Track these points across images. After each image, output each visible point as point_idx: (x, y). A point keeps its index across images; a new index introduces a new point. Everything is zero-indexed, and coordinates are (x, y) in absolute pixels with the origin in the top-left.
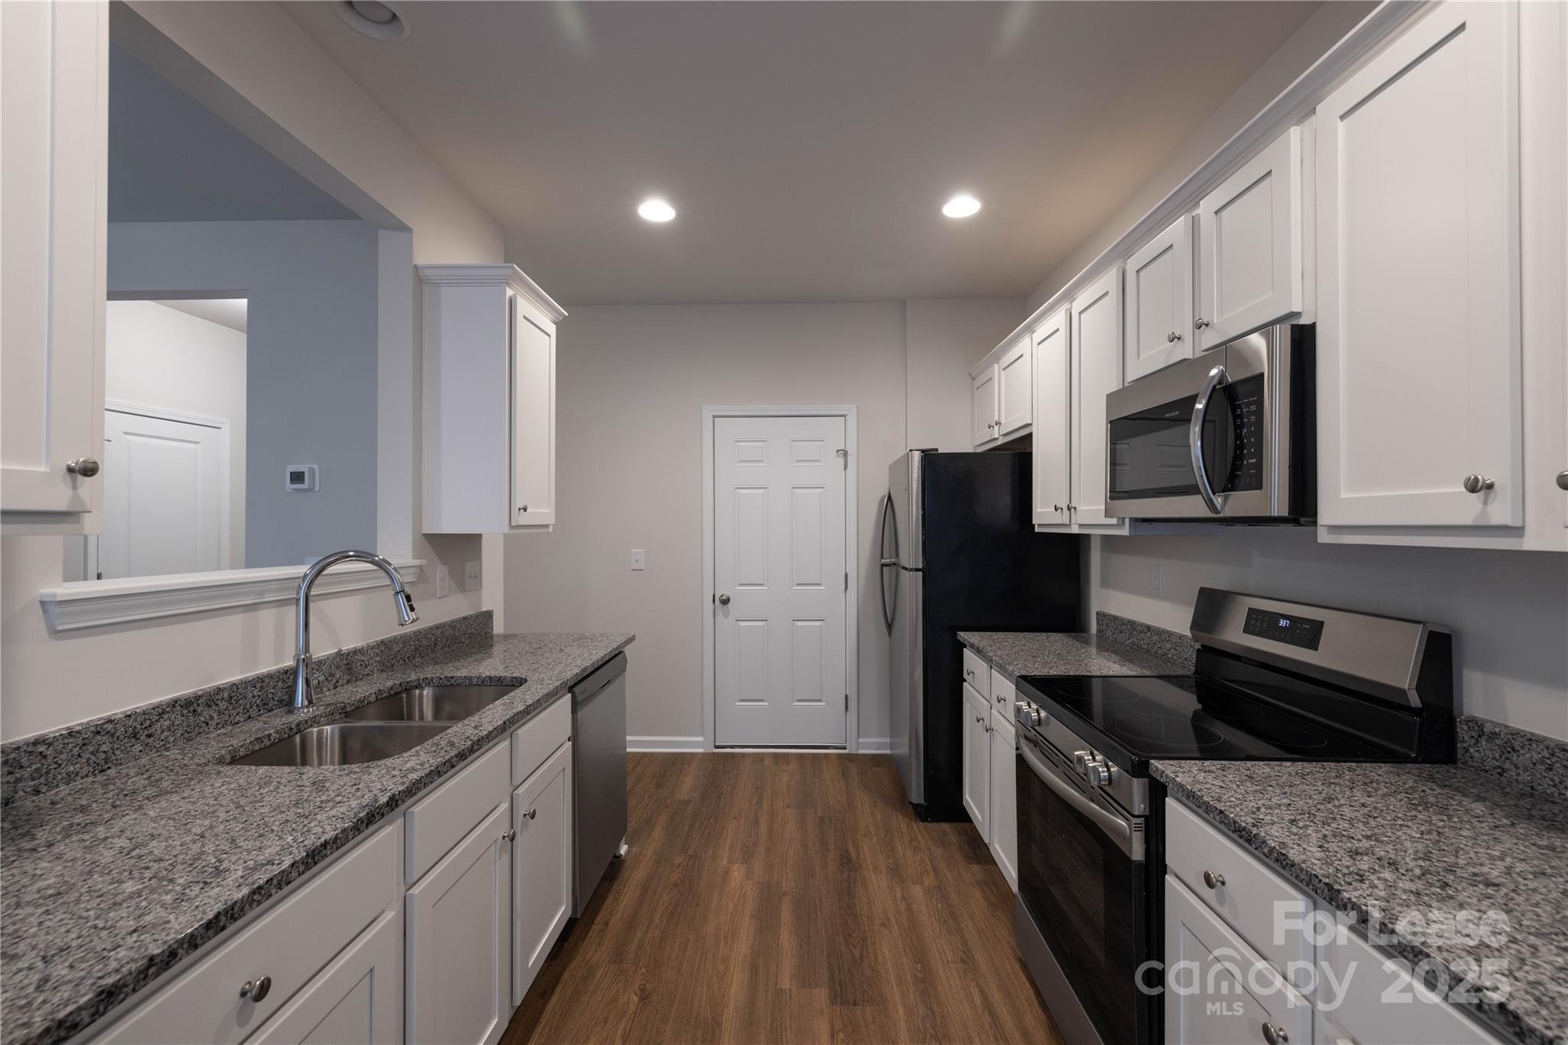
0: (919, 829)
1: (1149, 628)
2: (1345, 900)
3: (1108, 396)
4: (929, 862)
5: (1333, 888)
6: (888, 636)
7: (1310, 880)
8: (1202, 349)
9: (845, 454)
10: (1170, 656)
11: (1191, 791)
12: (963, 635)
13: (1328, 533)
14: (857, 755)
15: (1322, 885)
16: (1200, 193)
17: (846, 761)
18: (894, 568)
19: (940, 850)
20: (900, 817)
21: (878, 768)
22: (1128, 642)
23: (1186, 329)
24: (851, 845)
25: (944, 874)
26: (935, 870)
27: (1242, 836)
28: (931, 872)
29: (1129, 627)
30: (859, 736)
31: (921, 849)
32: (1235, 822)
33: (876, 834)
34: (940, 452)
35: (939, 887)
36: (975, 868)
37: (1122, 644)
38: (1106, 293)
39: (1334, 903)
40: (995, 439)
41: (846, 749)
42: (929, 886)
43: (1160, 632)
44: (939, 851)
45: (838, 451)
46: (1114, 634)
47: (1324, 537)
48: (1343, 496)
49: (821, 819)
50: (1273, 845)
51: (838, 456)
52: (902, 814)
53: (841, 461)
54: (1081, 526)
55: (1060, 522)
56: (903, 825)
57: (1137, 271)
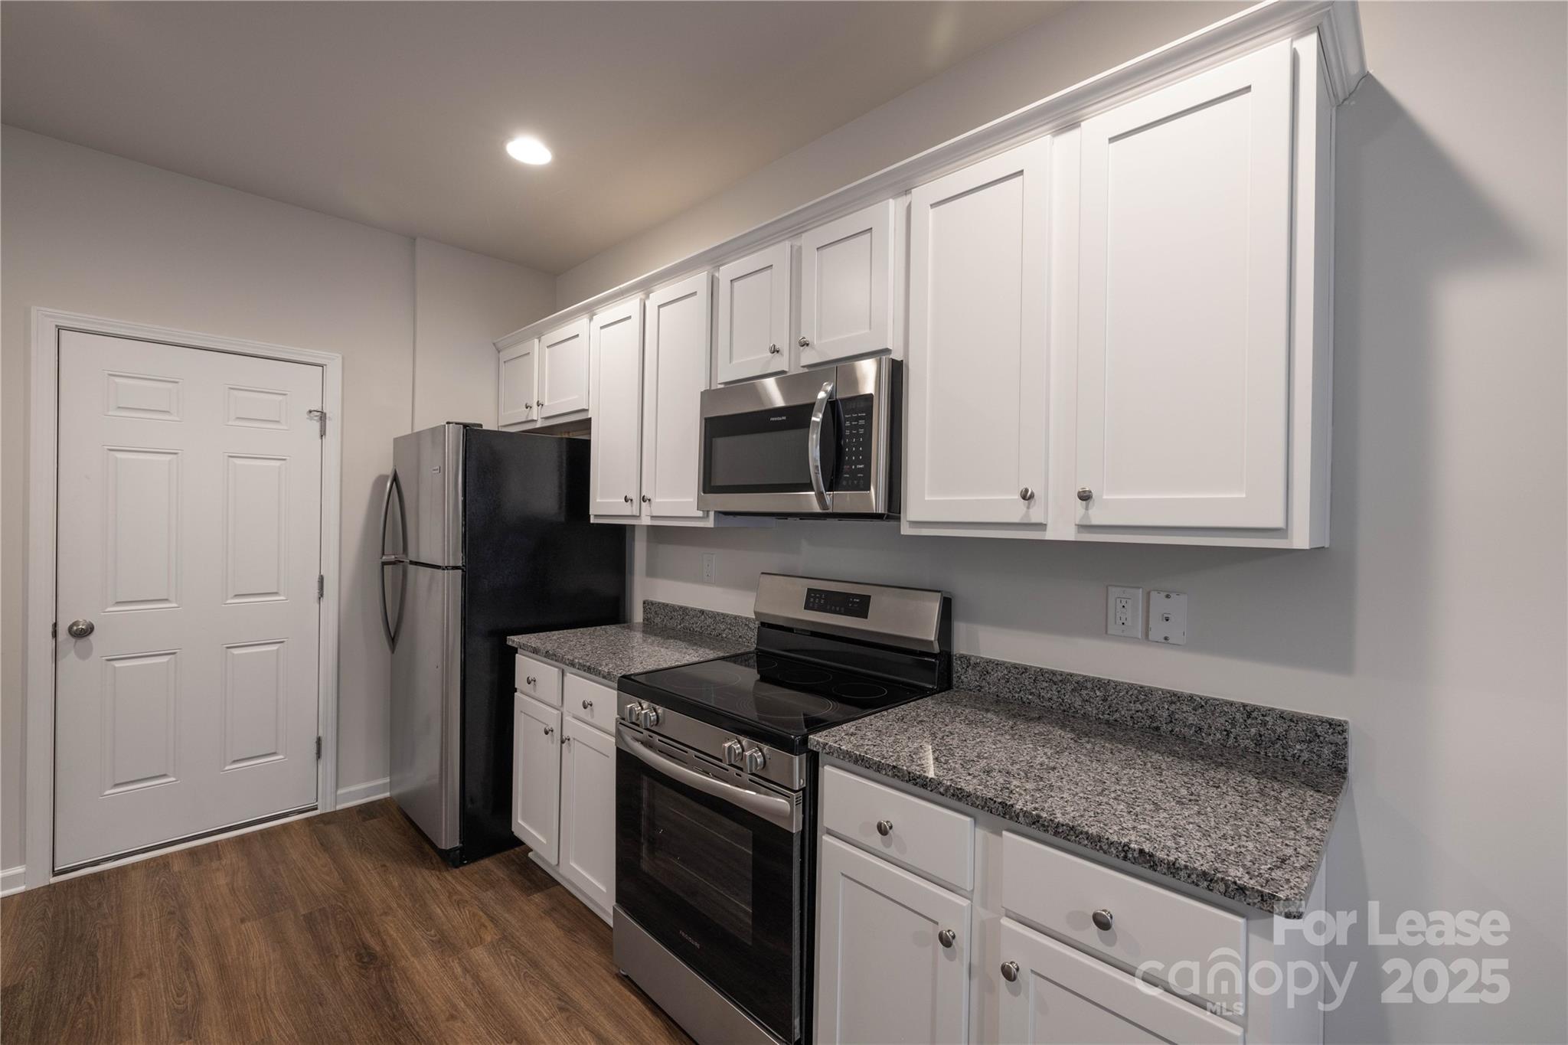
0: (454, 877)
1: (702, 612)
2: (1018, 811)
3: (702, 393)
4: (481, 913)
5: (1006, 804)
6: (389, 652)
7: (986, 803)
8: (802, 365)
9: (323, 417)
10: (724, 635)
11: (860, 755)
12: (514, 640)
13: (910, 527)
14: (335, 813)
15: (997, 805)
16: (803, 227)
17: (321, 825)
18: (400, 566)
19: (490, 893)
20: (426, 873)
21: (371, 821)
22: (679, 627)
23: (783, 344)
24: (368, 935)
25: (505, 918)
26: (492, 919)
27: (917, 783)
28: (489, 925)
29: (681, 613)
30: (337, 787)
31: (467, 902)
32: (909, 773)
33: (399, 906)
34: (484, 428)
35: (504, 937)
36: (537, 897)
37: (673, 629)
38: (695, 294)
39: (1007, 816)
40: (533, 421)
41: (316, 809)
42: (492, 942)
43: (714, 616)
44: (488, 896)
45: (310, 412)
46: (663, 620)
47: (906, 530)
48: (926, 499)
49: (309, 919)
50: (949, 784)
51: (311, 419)
52: (427, 868)
53: (316, 426)
54: (653, 517)
55: (630, 514)
56: (435, 884)
57: (731, 281)
